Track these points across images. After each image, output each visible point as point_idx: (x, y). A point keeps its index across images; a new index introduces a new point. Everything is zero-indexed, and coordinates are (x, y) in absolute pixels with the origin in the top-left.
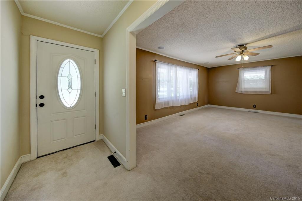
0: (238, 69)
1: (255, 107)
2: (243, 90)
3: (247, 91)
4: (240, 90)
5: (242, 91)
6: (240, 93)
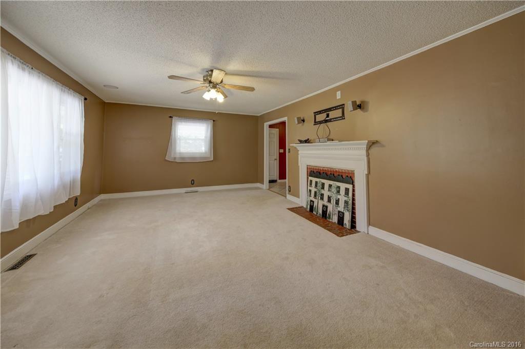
0: (170, 117)
1: (193, 183)
2: (178, 156)
3: (183, 158)
4: (172, 156)
5: (175, 158)
6: (172, 162)
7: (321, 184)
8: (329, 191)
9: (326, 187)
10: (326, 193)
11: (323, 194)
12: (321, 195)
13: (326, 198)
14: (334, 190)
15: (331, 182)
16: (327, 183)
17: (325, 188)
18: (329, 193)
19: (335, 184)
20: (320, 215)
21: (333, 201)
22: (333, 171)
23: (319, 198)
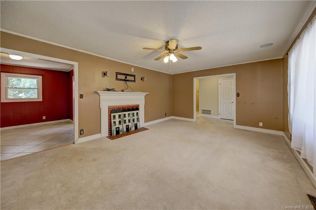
7: (123, 115)
8: (128, 117)
9: (127, 115)
10: (127, 119)
11: (125, 120)
12: (124, 121)
13: (127, 121)
14: (131, 115)
15: (129, 112)
16: (127, 113)
17: (126, 117)
18: (129, 118)
19: (131, 112)
20: (125, 131)
21: (131, 121)
22: (129, 107)
23: (123, 123)
